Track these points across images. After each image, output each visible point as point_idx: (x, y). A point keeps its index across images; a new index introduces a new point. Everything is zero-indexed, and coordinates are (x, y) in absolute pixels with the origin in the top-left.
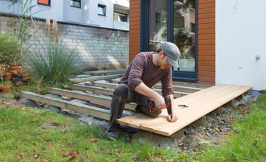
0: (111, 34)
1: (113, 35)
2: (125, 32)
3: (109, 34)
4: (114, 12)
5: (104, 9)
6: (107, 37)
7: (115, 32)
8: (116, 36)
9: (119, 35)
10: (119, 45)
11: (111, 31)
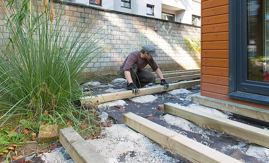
0: (161, 26)
1: (164, 27)
2: (178, 24)
3: (159, 25)
4: (162, 12)
5: (153, 8)
6: (156, 29)
7: (165, 23)
8: (167, 29)
9: (170, 27)
10: (171, 40)
11: (161, 23)
